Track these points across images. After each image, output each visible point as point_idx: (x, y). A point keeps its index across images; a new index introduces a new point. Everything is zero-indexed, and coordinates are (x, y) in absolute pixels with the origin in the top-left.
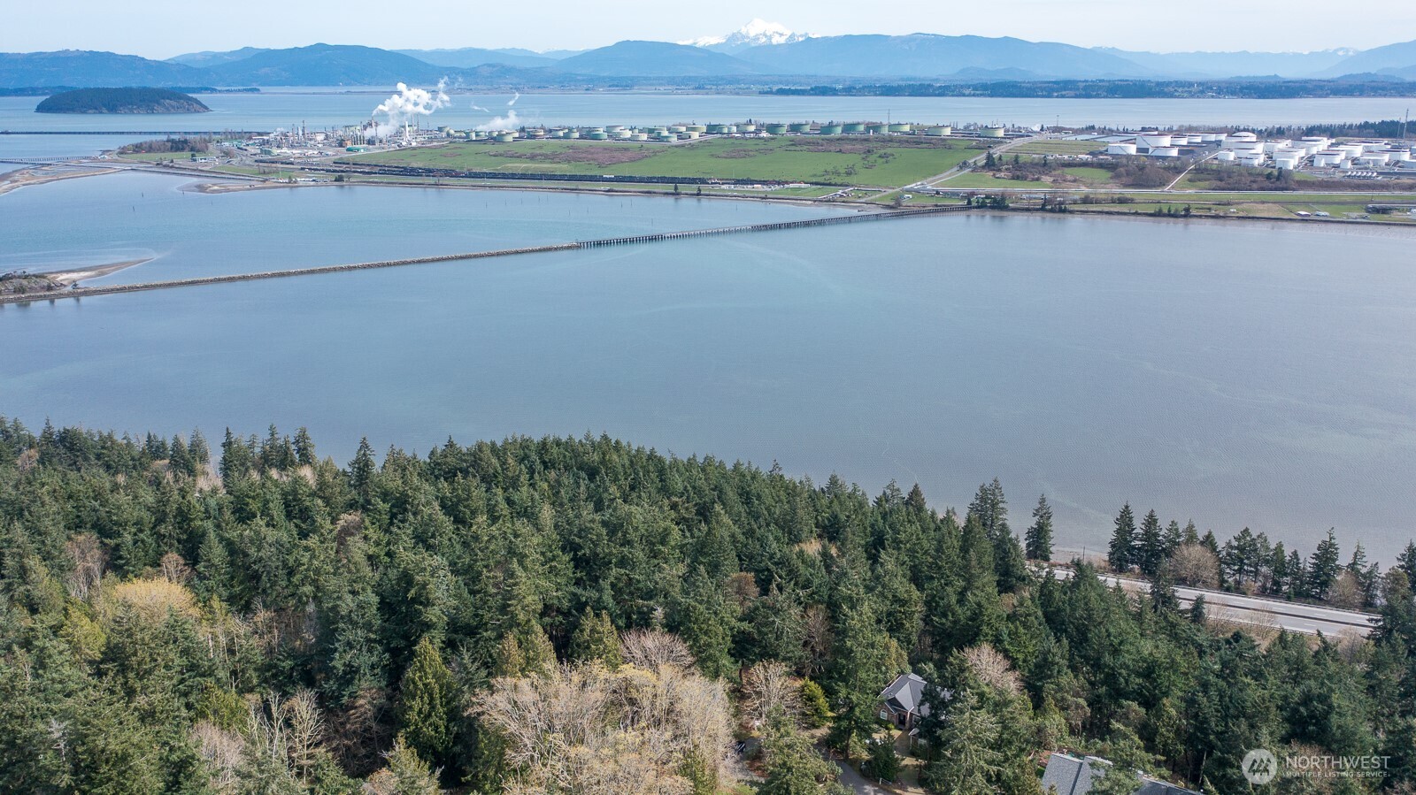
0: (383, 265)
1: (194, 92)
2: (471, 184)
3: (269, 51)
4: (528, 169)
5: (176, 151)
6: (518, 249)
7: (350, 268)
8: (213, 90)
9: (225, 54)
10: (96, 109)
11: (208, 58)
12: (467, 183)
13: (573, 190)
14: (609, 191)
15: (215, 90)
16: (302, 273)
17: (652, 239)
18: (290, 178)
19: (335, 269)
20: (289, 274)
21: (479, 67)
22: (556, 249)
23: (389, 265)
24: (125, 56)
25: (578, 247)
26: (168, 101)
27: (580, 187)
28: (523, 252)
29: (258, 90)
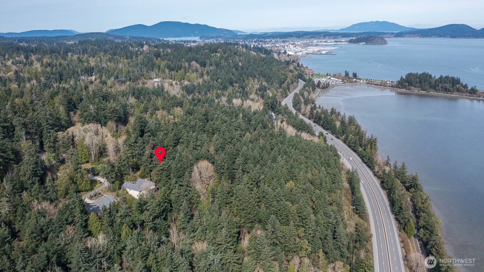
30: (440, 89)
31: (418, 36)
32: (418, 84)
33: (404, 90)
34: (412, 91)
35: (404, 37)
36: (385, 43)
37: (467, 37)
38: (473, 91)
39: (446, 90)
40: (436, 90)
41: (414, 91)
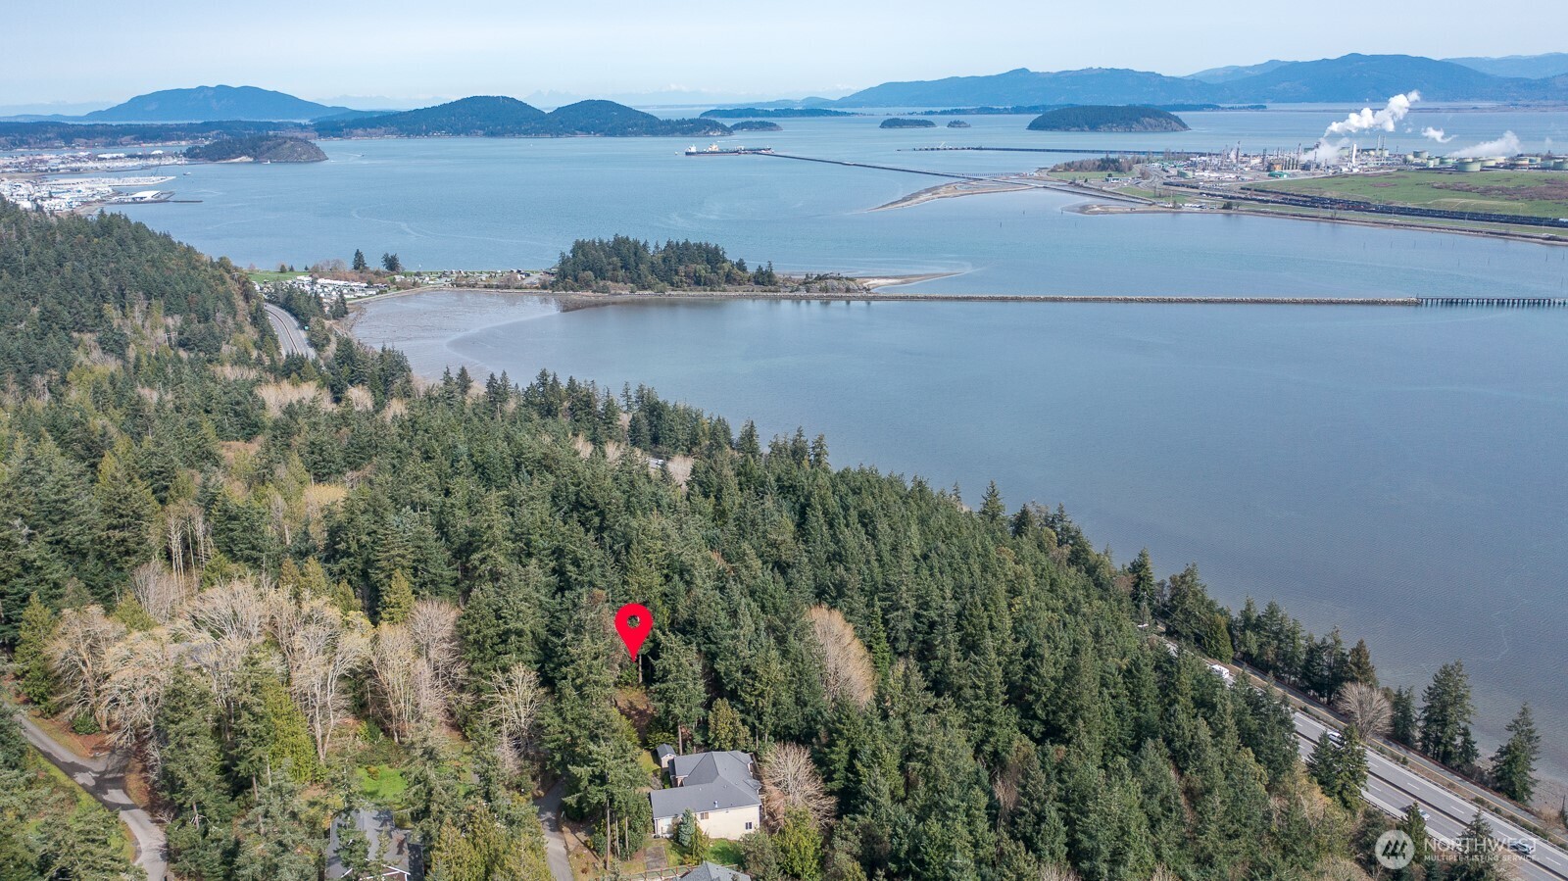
0: (1164, 301)
1: (1178, 110)
2: (1373, 219)
3: (1296, 64)
4: (1466, 206)
5: (1102, 170)
6: (1334, 299)
7: (1126, 301)
8: (1216, 108)
9: (1247, 68)
10: (1079, 126)
11: (1229, 72)
12: (1368, 219)
13: (1500, 234)
14: (1549, 239)
15: (1219, 107)
16: (1075, 300)
17: (1536, 303)
18: (1175, 202)
19: (1109, 300)
20: (1061, 300)
21: (1554, 77)
22: (1384, 303)
23: (1170, 301)
24: (1143, 73)
25: (1417, 304)
26: (1147, 119)
27: (1511, 232)
28: (1338, 303)
29: (1265, 107)
30: (684, 279)
31: (392, 134)
32: (621, 273)
33: (587, 295)
34: (615, 294)
35: (349, 136)
36: (318, 156)
37: (530, 134)
38: (764, 279)
39: (698, 281)
40: (672, 284)
41: (620, 294)
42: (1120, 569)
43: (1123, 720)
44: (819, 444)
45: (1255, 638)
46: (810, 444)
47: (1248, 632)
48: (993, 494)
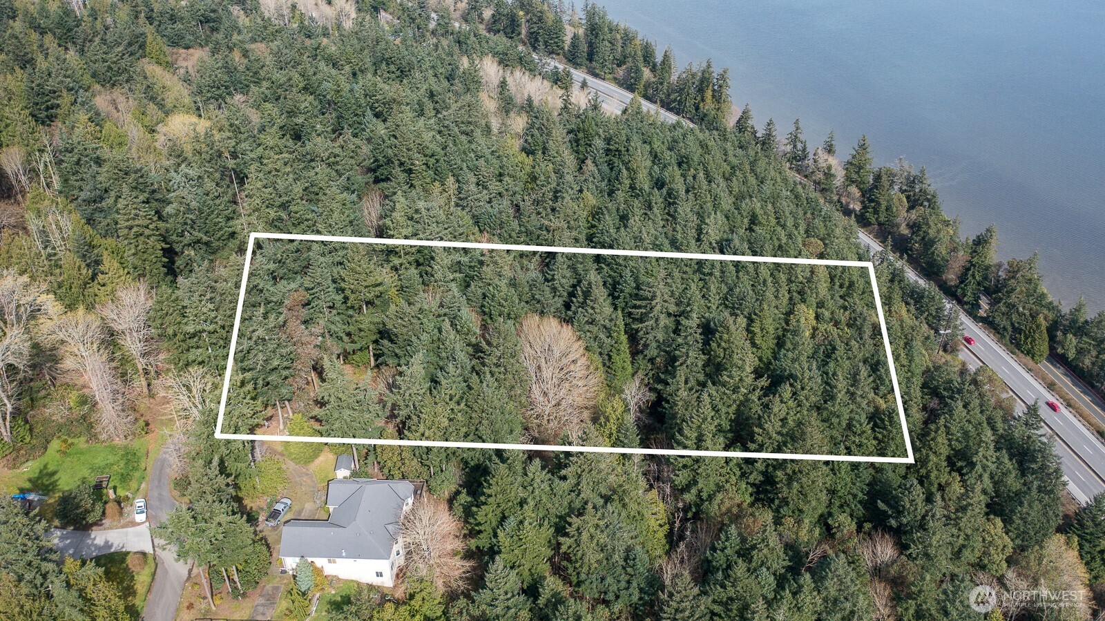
42: (963, 240)
43: (857, 476)
44: (722, 77)
45: (1074, 341)
46: (715, 75)
47: (1070, 336)
48: (863, 147)
